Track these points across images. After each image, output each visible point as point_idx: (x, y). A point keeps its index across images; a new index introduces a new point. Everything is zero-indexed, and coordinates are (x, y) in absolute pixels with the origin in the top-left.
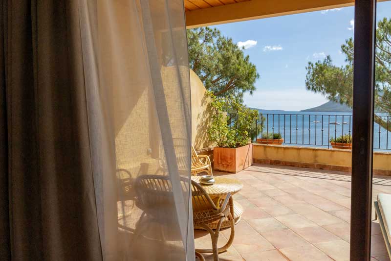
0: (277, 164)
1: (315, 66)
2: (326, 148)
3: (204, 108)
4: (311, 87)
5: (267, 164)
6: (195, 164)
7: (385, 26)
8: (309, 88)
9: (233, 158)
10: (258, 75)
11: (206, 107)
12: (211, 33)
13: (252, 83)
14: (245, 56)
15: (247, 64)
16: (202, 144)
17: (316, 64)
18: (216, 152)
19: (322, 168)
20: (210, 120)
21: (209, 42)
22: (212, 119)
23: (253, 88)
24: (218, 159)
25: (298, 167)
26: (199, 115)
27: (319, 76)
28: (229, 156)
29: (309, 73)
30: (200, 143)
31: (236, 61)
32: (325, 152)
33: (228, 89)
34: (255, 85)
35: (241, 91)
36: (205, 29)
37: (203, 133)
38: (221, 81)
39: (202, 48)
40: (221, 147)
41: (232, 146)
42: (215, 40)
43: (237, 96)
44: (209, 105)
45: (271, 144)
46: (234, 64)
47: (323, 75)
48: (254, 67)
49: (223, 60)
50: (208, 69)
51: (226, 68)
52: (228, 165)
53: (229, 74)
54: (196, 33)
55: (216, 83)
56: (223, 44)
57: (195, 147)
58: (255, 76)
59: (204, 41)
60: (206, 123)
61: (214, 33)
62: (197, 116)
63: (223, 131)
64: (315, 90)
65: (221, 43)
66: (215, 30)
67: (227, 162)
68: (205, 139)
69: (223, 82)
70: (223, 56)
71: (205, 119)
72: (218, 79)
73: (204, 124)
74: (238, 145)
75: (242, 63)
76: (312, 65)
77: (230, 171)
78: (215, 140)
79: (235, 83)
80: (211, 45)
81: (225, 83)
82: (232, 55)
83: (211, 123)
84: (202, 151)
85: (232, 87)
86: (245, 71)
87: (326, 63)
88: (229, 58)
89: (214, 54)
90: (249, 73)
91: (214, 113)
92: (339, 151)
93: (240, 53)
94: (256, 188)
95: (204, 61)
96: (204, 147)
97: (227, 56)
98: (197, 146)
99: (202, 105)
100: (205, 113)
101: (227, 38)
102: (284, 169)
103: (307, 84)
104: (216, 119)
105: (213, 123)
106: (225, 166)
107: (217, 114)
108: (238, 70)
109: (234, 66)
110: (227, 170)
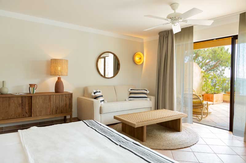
14: (226, 48)
18: (205, 95)
24: (206, 98)
28: (211, 97)
31: (220, 52)
35: (223, 68)
38: (211, 62)
40: (207, 93)
41: (212, 93)
43: (221, 70)
49: (212, 52)
50: (203, 58)
52: (210, 101)
55: (208, 64)
69: (212, 63)
74: (215, 93)
75: (224, 53)
78: (205, 90)
79: (220, 64)
81: (214, 63)
85: (218, 66)
107: (206, 80)
108: (221, 57)
109: (218, 55)
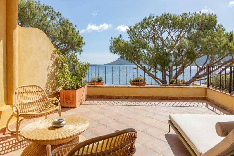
0: (101, 98)
1: (114, 40)
2: (129, 85)
3: (53, 61)
4: (112, 51)
5: (95, 98)
6: (46, 106)
7: (146, 21)
8: (111, 52)
9: (74, 97)
10: (84, 43)
11: (54, 60)
12: (56, 14)
13: (81, 47)
14: (77, 31)
15: (78, 36)
16: (51, 88)
17: (115, 38)
18: (62, 93)
19: (127, 98)
20: (57, 70)
21: (54, 20)
22: (59, 70)
23: (81, 51)
24: (63, 98)
25: (114, 99)
26: (49, 66)
27: (116, 45)
28: (71, 96)
29: (111, 43)
30: (49, 88)
31: (71, 33)
32: (128, 88)
33: (66, 51)
34: (82, 48)
35: (74, 52)
36: (51, 11)
37: (52, 80)
38: (61, 45)
39: (49, 23)
40: (66, 89)
41: (73, 89)
42: (58, 19)
43: (71, 55)
44: (56, 59)
45: (97, 85)
46: (70, 35)
47: (118, 45)
48: (82, 38)
49: (64, 32)
50: (54, 37)
51: (65, 37)
52: (70, 103)
53: (67, 41)
54: (46, 13)
55: (58, 47)
56: (63, 22)
57: (46, 91)
58: (83, 43)
59: (51, 19)
60: (54, 72)
61: (57, 14)
62: (48, 67)
63: (67, 78)
64: (114, 52)
65: (62, 21)
66: (58, 12)
67: (70, 100)
68: (53, 85)
69: (63, 46)
70: (64, 30)
71: (54, 69)
72: (60, 44)
73: (52, 73)
74: (78, 87)
75: (75, 34)
76: (113, 39)
77: (72, 106)
78: (61, 85)
79: (70, 47)
80: (55, 22)
81: (64, 47)
82: (69, 29)
83: (57, 73)
84: (51, 93)
85: (69, 50)
86: (77, 40)
87: (119, 38)
88: (67, 31)
89: (58, 28)
90: (79, 41)
91: (60, 65)
92: (136, 87)
93: (73, 29)
94: (92, 118)
95: (51, 32)
96: (52, 91)
97: (66, 30)
98: (47, 91)
99: (51, 59)
100: (54, 65)
101: (65, 18)
102: (106, 101)
103: (110, 49)
104: (61, 69)
105: (60, 73)
106: (68, 103)
107: (62, 65)
108: (73, 39)
109: (70, 37)
110: (70, 106)
